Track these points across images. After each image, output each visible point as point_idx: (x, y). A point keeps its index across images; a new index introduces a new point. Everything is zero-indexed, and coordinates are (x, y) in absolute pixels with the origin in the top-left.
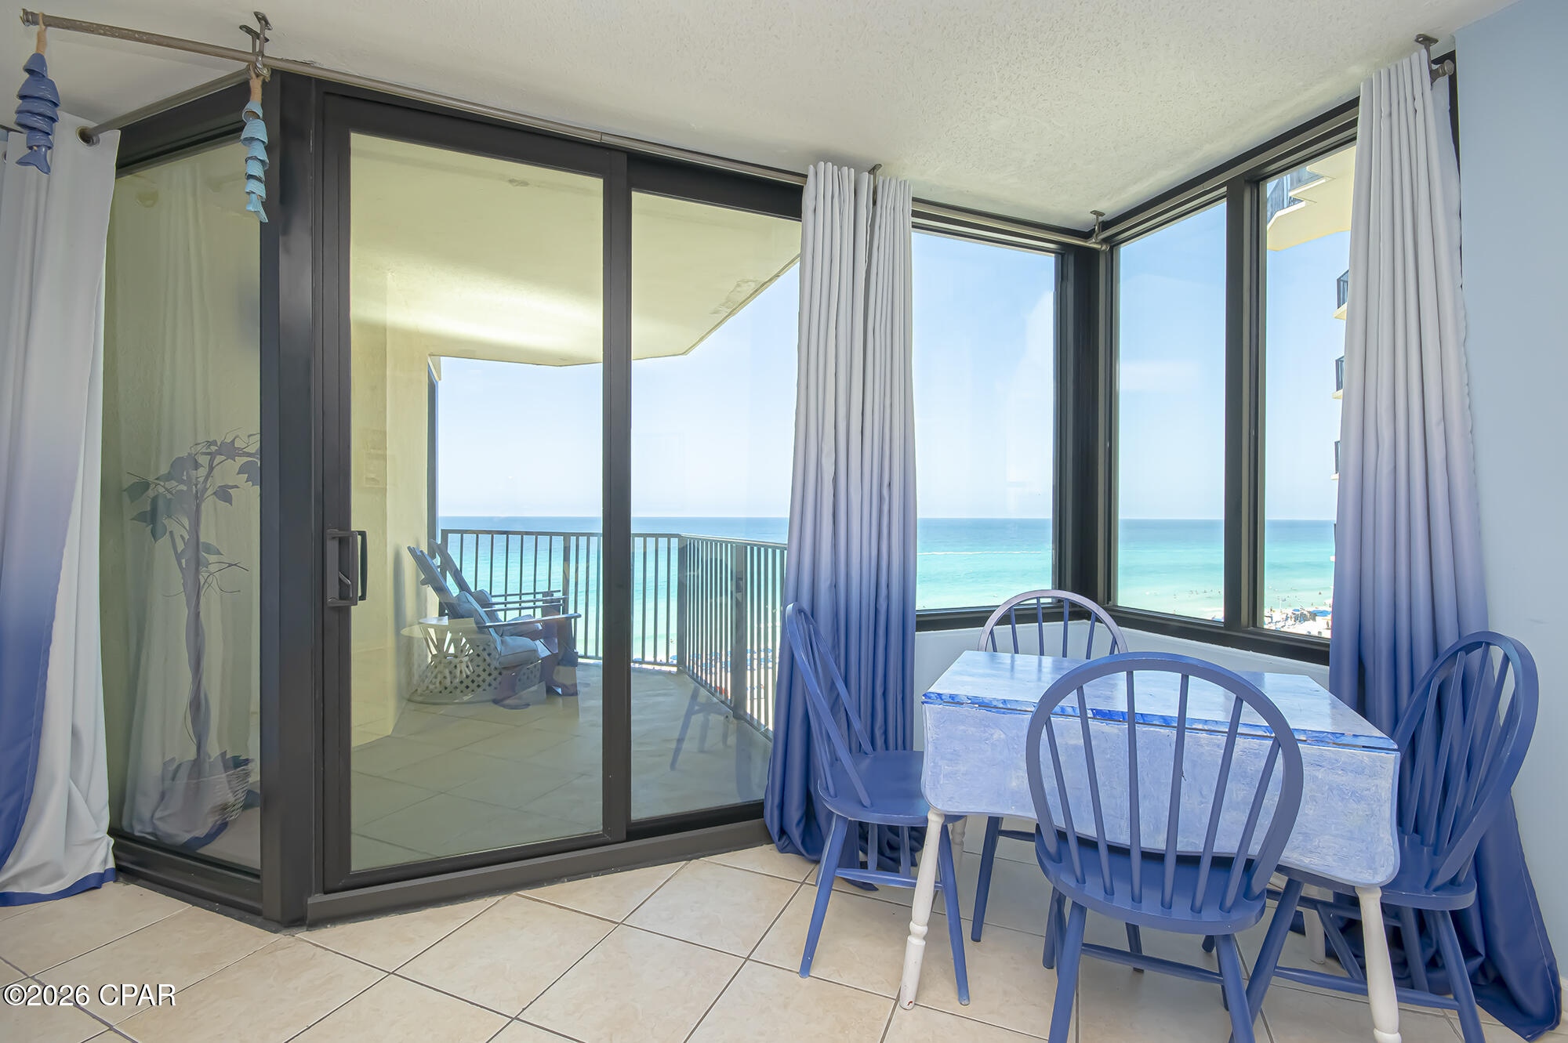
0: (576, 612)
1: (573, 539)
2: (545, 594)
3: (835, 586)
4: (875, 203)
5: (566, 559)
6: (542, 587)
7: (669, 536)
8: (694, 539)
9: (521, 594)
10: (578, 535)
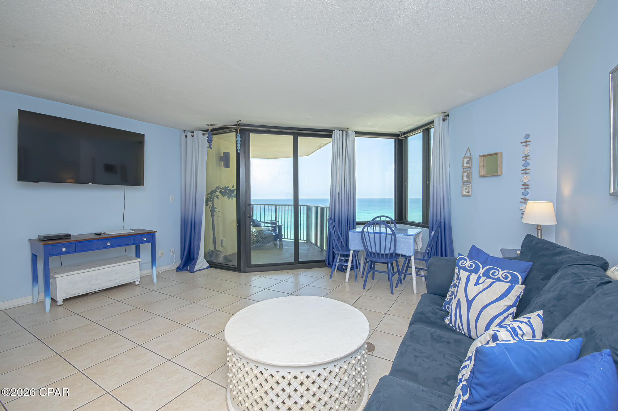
0: (282, 224)
1: (278, 206)
2: (271, 221)
3: (339, 215)
4: (347, 135)
5: (276, 212)
6: (270, 219)
7: (304, 205)
8: (312, 206)
9: (264, 221)
10: (279, 205)
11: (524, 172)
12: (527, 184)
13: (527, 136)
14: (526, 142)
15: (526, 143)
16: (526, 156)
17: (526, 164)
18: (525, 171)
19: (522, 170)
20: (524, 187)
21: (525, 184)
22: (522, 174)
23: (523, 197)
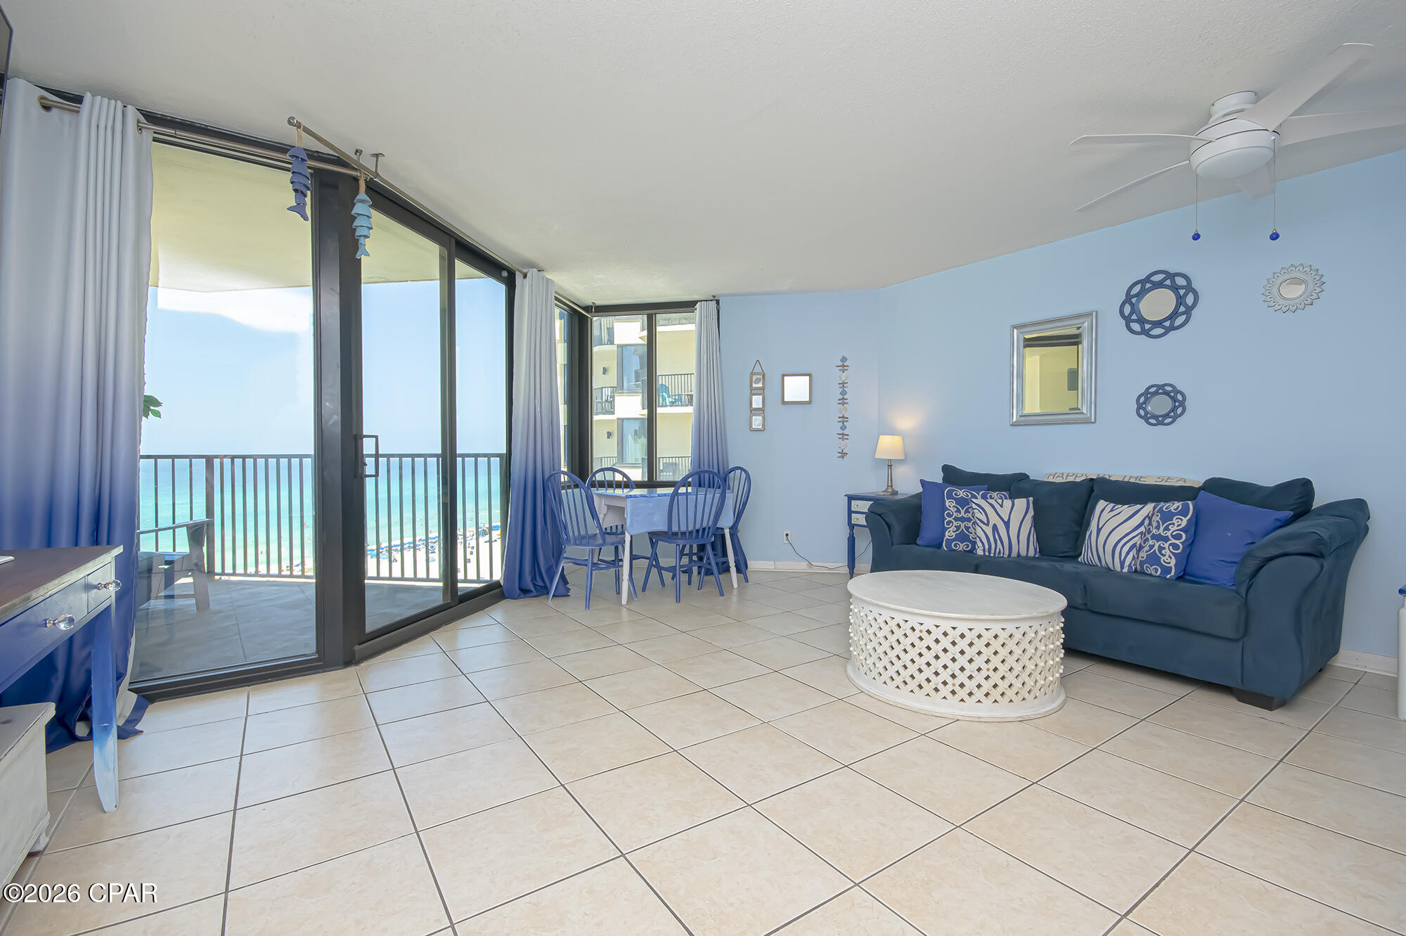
11: (841, 401)
12: (845, 416)
13: (844, 359)
14: (843, 366)
15: (843, 368)
16: (843, 383)
17: (844, 393)
18: (843, 401)
19: (839, 400)
20: (841, 419)
21: (843, 417)
22: (839, 404)
23: (841, 432)
